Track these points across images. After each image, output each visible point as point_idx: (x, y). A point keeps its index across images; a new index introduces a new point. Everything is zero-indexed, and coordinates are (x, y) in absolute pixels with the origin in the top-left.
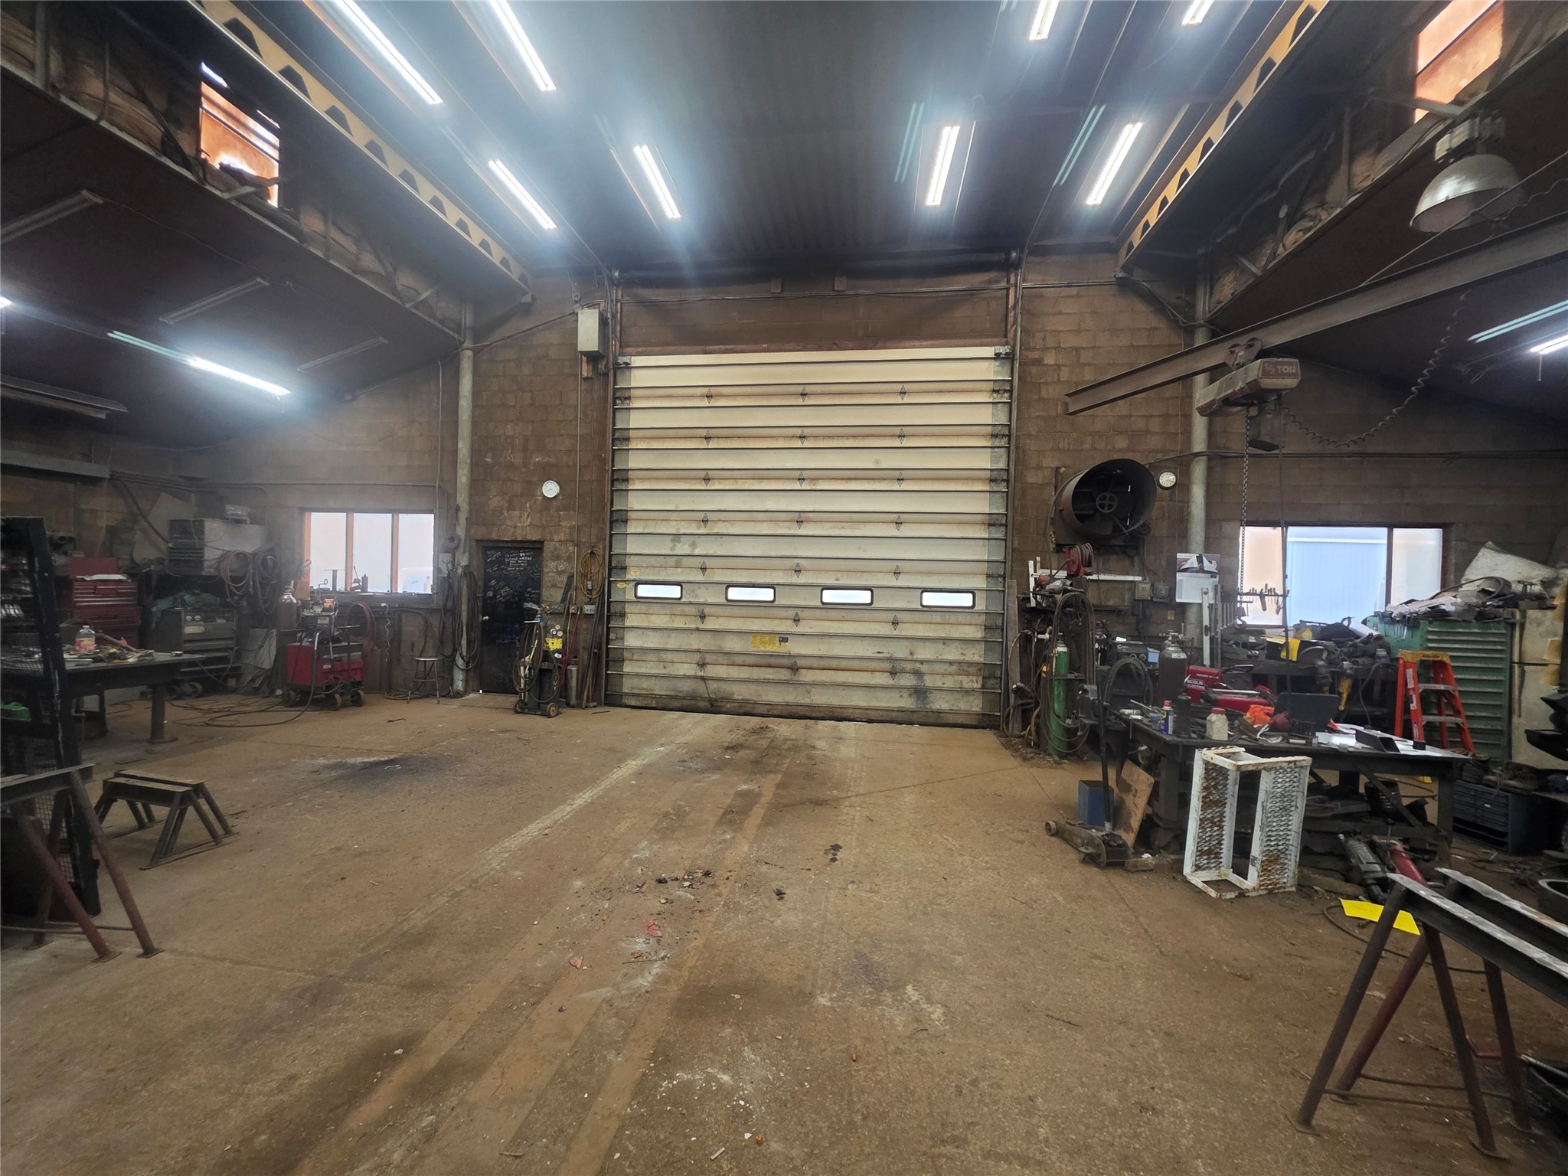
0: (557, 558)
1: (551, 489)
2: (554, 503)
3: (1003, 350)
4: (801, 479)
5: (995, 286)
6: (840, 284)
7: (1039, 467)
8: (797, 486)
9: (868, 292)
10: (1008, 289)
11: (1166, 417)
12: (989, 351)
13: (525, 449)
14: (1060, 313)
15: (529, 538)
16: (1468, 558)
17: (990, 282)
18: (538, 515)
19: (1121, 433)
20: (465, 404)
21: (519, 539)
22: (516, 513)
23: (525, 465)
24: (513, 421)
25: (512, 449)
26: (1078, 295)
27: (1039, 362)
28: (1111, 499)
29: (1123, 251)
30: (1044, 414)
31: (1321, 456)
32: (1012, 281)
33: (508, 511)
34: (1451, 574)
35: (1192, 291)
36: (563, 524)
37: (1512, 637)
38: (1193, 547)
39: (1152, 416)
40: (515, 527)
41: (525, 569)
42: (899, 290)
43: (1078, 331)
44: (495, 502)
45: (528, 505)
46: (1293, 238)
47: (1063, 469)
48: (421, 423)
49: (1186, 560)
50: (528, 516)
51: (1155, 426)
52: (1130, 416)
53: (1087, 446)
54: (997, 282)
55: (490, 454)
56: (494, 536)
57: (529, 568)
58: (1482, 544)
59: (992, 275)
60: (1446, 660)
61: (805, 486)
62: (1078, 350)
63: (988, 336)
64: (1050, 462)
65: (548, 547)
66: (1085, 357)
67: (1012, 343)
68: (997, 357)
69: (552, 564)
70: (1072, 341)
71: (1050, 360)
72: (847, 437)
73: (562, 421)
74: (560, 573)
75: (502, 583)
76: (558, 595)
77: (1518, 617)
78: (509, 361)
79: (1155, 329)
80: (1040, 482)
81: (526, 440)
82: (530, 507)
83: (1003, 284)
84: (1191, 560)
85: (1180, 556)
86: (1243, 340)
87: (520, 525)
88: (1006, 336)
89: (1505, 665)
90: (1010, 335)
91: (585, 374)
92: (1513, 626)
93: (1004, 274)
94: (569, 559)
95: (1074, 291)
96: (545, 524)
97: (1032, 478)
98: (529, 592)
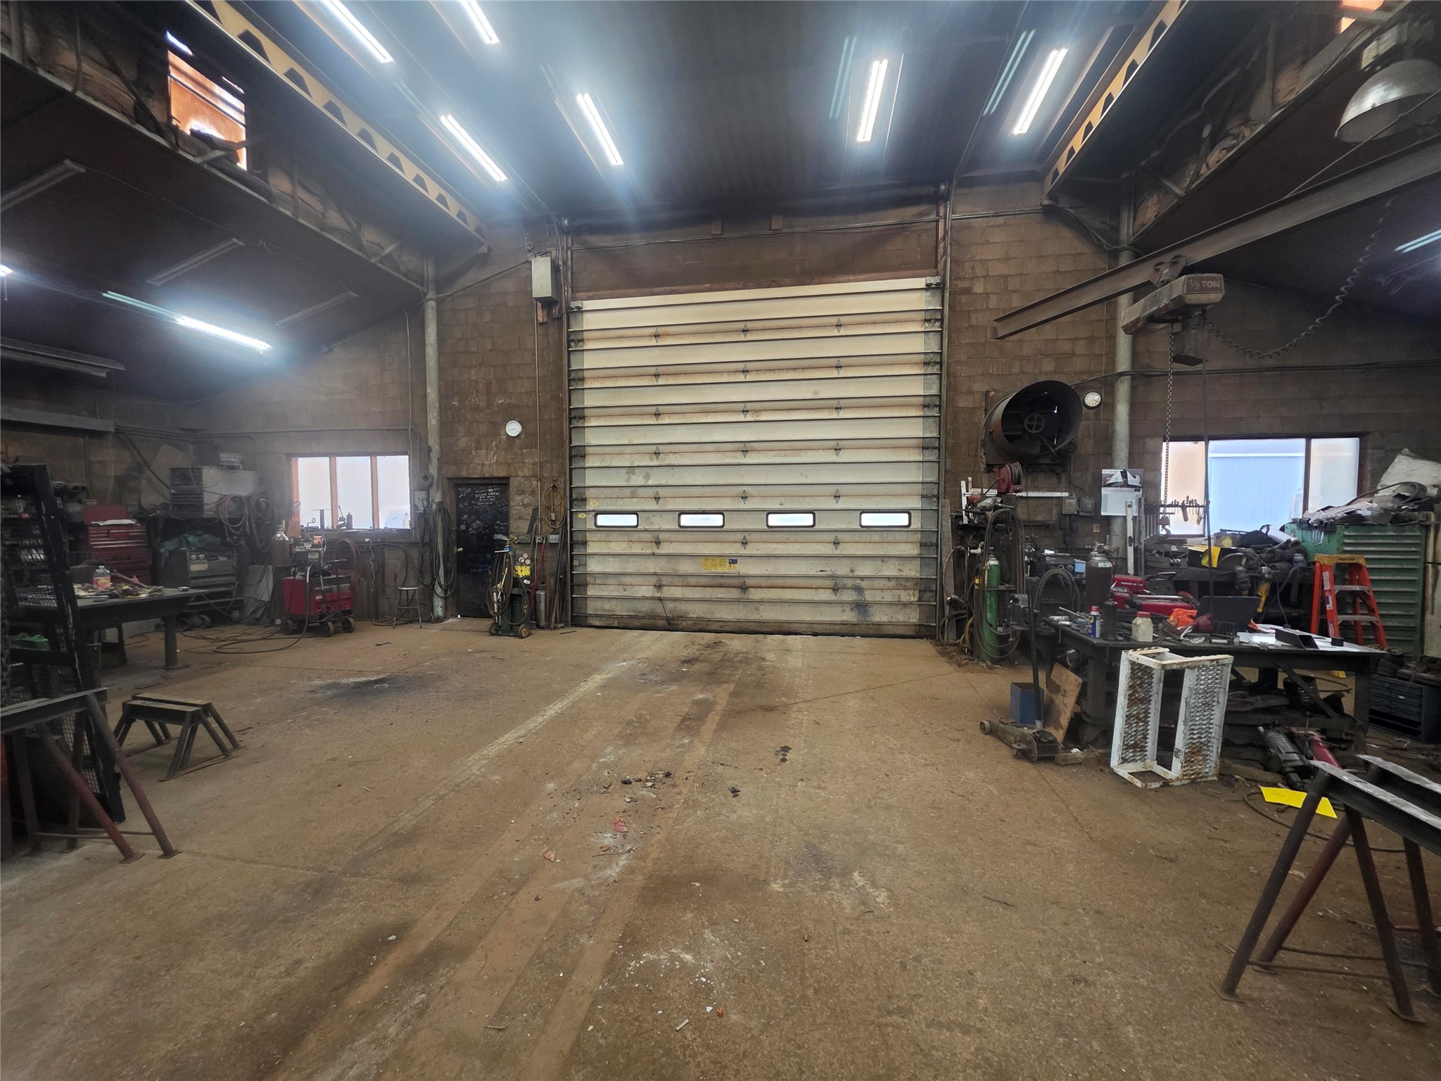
0: (522, 492)
1: (513, 429)
2: (517, 441)
3: (934, 280)
4: (745, 412)
5: (926, 218)
6: (777, 223)
7: (970, 392)
8: (741, 418)
9: (803, 230)
10: (937, 221)
11: (1091, 340)
12: (920, 282)
13: (488, 393)
14: (988, 243)
15: (496, 475)
16: (1384, 464)
17: (921, 214)
18: (503, 453)
19: (1047, 356)
20: (431, 351)
21: (487, 475)
22: (483, 452)
23: (489, 406)
24: (476, 366)
25: (477, 392)
26: (1005, 225)
27: (968, 291)
28: (1039, 420)
29: (1050, 178)
30: (973, 341)
31: (1242, 372)
32: (942, 213)
33: (476, 450)
34: (1367, 482)
35: (1116, 216)
36: (527, 461)
37: (1427, 538)
38: (1117, 463)
39: (1077, 339)
40: (483, 465)
41: (494, 503)
42: (833, 226)
43: (1006, 260)
44: (463, 442)
45: (494, 444)
46: (1217, 157)
47: (992, 393)
48: (391, 371)
49: (1111, 476)
50: (494, 454)
51: (1081, 348)
52: (1056, 340)
53: (1016, 370)
54: (928, 214)
55: (456, 398)
56: (464, 474)
57: (497, 502)
58: (1398, 451)
59: (923, 208)
60: (1362, 562)
61: (749, 417)
62: (1005, 277)
63: (920, 268)
64: (980, 387)
65: (514, 483)
66: (1013, 284)
67: (942, 273)
68: (928, 287)
69: (519, 498)
70: (1001, 269)
71: (979, 288)
72: (788, 369)
73: (522, 364)
74: (525, 506)
75: (474, 518)
76: (524, 526)
77: (1433, 519)
78: (470, 309)
79: (1081, 254)
80: (970, 406)
81: (489, 384)
82: (496, 445)
83: (933, 217)
84: (1116, 476)
85: (1105, 472)
86: (1168, 258)
87: (487, 463)
88: (936, 267)
89: (1419, 566)
90: (940, 266)
91: (540, 319)
92: (1427, 528)
93: (933, 207)
94: (533, 493)
95: (1001, 220)
96: (510, 461)
97: (963, 402)
98: (499, 526)
